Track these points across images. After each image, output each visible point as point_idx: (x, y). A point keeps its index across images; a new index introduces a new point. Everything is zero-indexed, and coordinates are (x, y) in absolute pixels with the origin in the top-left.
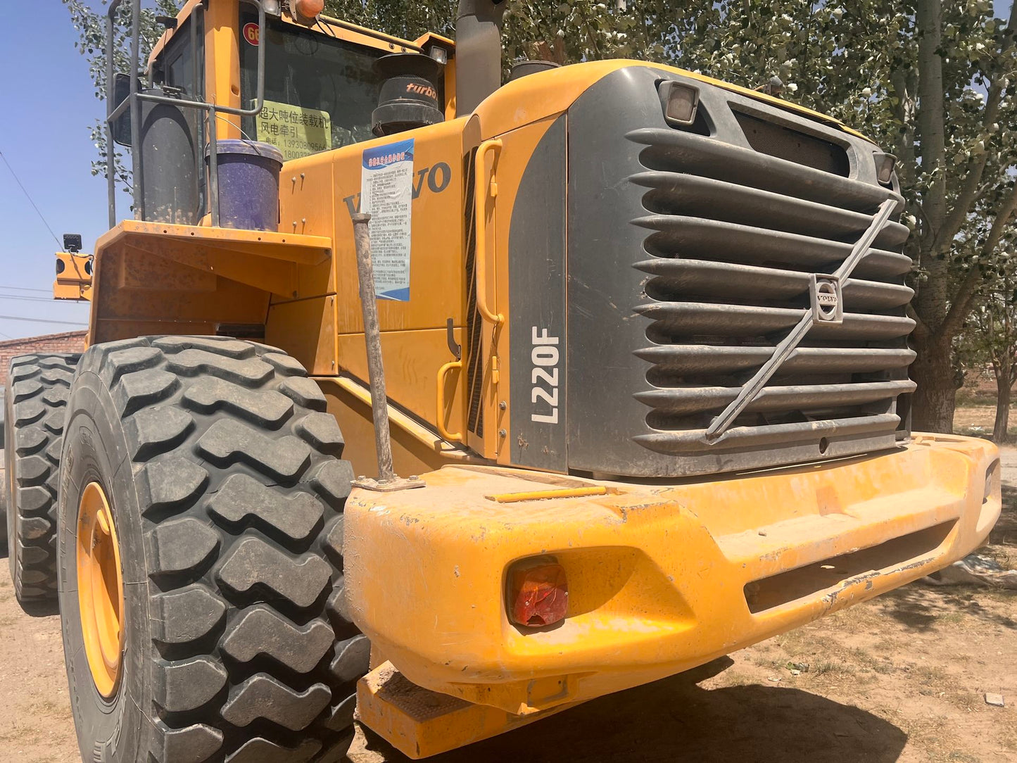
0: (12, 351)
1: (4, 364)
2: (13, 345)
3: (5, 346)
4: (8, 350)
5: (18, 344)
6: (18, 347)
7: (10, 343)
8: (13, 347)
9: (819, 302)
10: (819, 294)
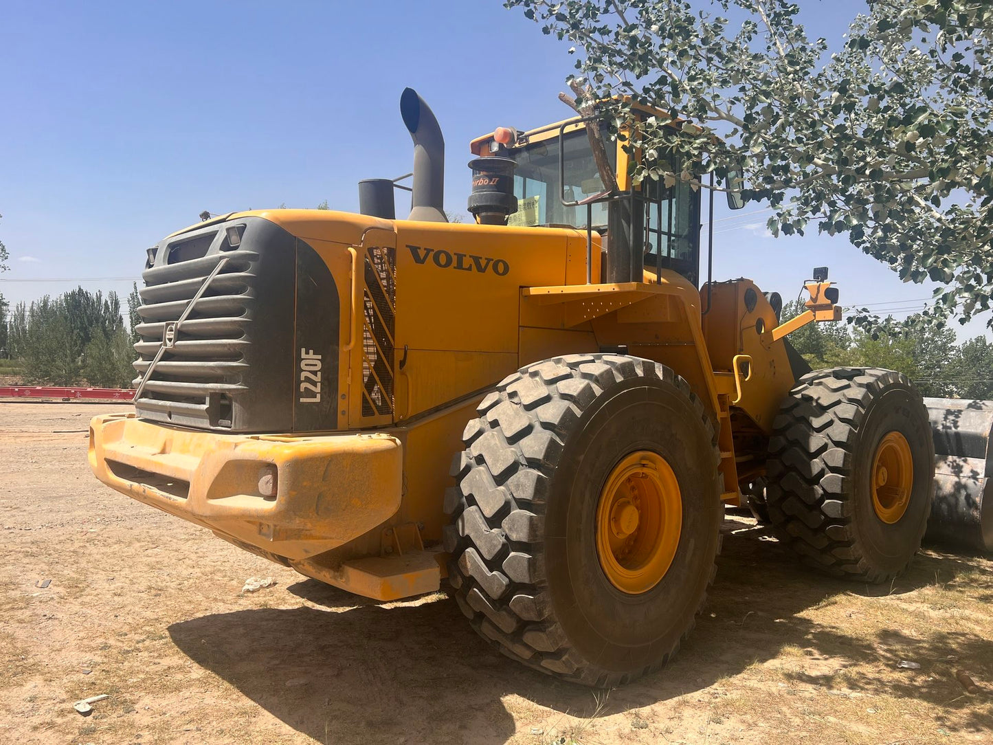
9: (167, 337)
10: (168, 333)
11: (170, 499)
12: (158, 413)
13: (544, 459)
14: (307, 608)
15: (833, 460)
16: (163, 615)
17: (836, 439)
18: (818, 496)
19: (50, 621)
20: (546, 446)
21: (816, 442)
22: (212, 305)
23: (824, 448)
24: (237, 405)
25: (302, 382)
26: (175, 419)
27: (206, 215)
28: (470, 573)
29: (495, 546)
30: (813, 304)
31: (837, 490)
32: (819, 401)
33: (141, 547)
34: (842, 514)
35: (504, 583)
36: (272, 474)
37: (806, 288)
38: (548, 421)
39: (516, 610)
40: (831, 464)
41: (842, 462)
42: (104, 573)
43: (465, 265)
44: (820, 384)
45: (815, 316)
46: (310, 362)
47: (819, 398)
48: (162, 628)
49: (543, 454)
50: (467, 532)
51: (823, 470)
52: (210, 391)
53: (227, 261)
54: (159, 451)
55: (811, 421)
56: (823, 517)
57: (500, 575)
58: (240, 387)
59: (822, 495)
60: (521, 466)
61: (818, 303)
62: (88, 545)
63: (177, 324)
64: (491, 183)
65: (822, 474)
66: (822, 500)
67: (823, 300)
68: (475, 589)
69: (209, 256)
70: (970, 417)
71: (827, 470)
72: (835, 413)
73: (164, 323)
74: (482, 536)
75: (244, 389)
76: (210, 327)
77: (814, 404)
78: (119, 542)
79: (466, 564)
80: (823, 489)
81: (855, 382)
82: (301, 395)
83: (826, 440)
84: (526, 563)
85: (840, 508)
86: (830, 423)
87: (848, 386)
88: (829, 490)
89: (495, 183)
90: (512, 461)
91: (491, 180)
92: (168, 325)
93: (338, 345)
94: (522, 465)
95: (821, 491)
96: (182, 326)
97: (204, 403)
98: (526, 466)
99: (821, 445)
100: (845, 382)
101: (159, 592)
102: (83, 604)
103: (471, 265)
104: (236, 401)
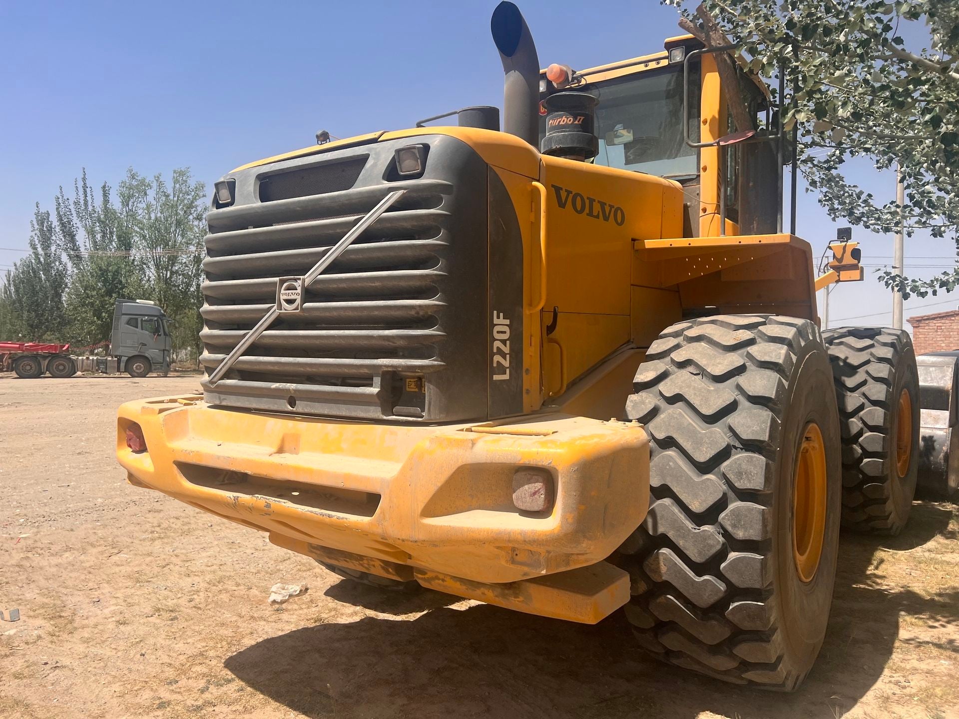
0: (947, 321)
1: (939, 333)
2: (948, 316)
3: (940, 317)
4: (943, 321)
5: (952, 316)
6: (954, 318)
7: (944, 315)
8: (948, 318)
9: (282, 297)
10: (283, 291)
11: (329, 516)
12: (265, 399)
13: (769, 440)
14: (372, 619)
15: (873, 419)
16: (204, 647)
17: (873, 398)
18: (857, 456)
19: (57, 671)
20: (769, 424)
21: (852, 401)
22: (379, 254)
23: (861, 407)
24: (431, 387)
25: (495, 354)
26: (300, 407)
27: (324, 137)
28: (664, 578)
29: (711, 546)
30: (837, 264)
31: (878, 448)
32: (848, 361)
33: (102, 553)
34: (882, 472)
35: (722, 588)
36: (543, 482)
37: (830, 248)
38: (760, 395)
39: (735, 619)
40: (870, 423)
41: (882, 421)
42: (80, 593)
43: (595, 213)
44: (841, 343)
45: (839, 276)
46: (501, 326)
47: (847, 358)
48: (217, 666)
49: (767, 434)
50: (661, 530)
51: (862, 429)
52: (385, 369)
53: (404, 194)
54: (275, 449)
55: (844, 381)
56: (861, 476)
57: (714, 580)
58: (436, 363)
59: (861, 454)
60: (734, 450)
61: (844, 263)
62: (30, 555)
63: (304, 280)
64: (576, 122)
65: (860, 433)
66: (860, 460)
67: (848, 260)
68: (669, 596)
69: (360, 188)
70: (930, 372)
71: (865, 429)
72: (867, 372)
73: (277, 279)
74: (688, 535)
75: (441, 365)
76: (377, 284)
77: (841, 364)
78: (68, 549)
79: (658, 568)
80: (862, 448)
81: (878, 341)
82: (493, 372)
83: (863, 400)
84: (758, 565)
85: (881, 466)
86: (864, 383)
87: (872, 346)
88: (870, 449)
89: (580, 122)
90: (724, 445)
91: (576, 119)
92: (282, 282)
93: (522, 307)
94: (736, 448)
95: (860, 451)
96: (316, 282)
97: (371, 385)
98: (742, 449)
99: (858, 405)
100: (868, 342)
101: (173, 615)
102: (86, 641)
103: (599, 212)
104: (430, 382)
